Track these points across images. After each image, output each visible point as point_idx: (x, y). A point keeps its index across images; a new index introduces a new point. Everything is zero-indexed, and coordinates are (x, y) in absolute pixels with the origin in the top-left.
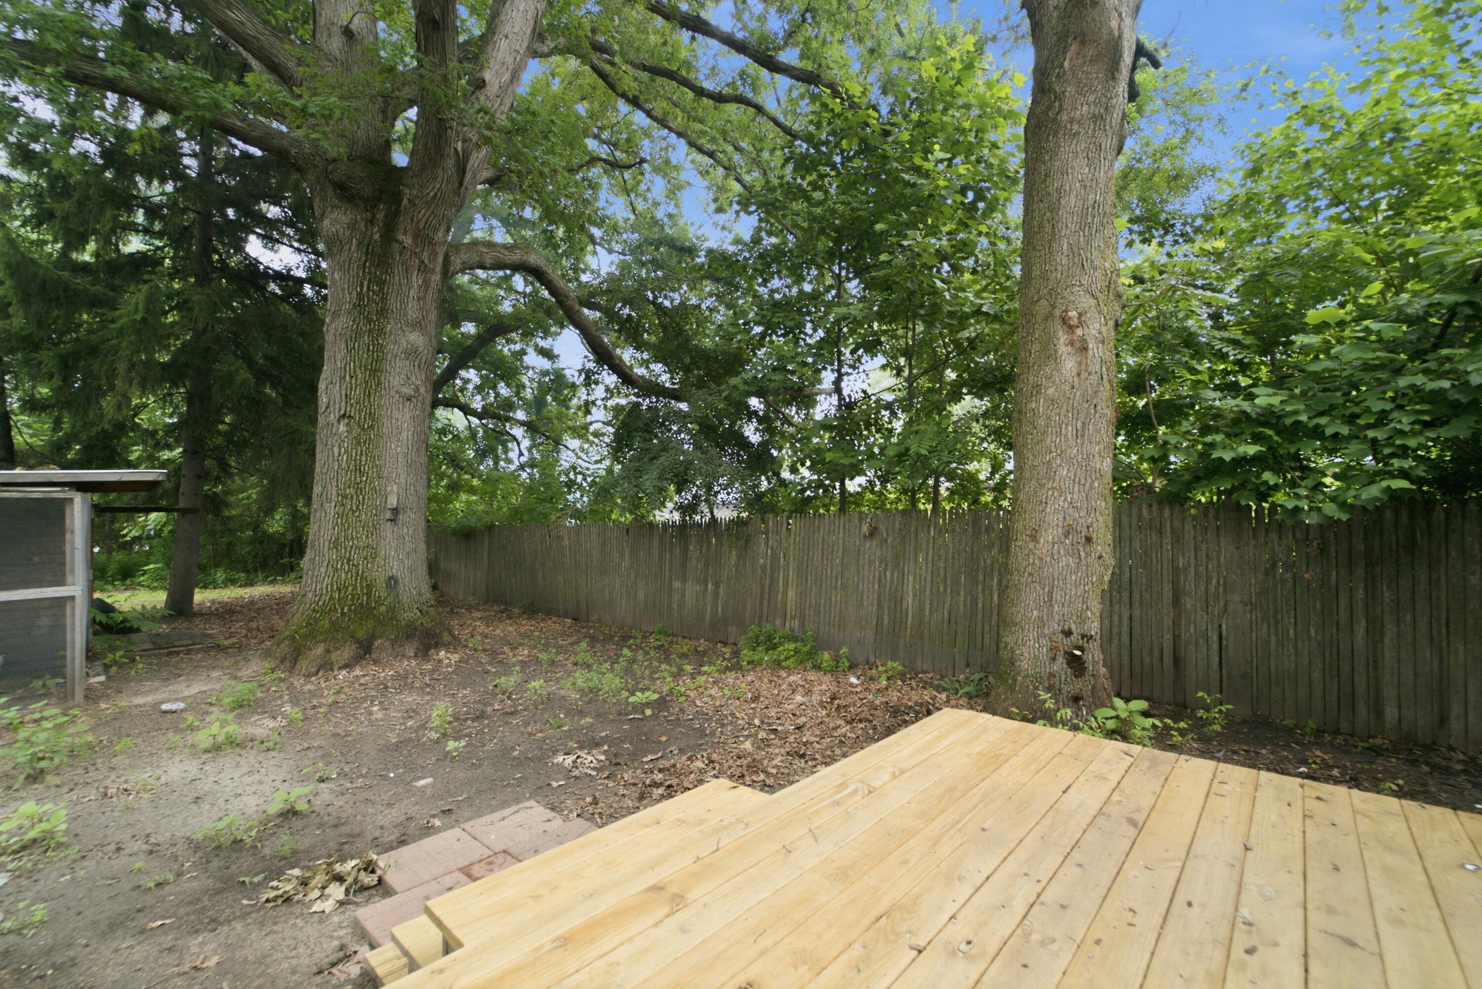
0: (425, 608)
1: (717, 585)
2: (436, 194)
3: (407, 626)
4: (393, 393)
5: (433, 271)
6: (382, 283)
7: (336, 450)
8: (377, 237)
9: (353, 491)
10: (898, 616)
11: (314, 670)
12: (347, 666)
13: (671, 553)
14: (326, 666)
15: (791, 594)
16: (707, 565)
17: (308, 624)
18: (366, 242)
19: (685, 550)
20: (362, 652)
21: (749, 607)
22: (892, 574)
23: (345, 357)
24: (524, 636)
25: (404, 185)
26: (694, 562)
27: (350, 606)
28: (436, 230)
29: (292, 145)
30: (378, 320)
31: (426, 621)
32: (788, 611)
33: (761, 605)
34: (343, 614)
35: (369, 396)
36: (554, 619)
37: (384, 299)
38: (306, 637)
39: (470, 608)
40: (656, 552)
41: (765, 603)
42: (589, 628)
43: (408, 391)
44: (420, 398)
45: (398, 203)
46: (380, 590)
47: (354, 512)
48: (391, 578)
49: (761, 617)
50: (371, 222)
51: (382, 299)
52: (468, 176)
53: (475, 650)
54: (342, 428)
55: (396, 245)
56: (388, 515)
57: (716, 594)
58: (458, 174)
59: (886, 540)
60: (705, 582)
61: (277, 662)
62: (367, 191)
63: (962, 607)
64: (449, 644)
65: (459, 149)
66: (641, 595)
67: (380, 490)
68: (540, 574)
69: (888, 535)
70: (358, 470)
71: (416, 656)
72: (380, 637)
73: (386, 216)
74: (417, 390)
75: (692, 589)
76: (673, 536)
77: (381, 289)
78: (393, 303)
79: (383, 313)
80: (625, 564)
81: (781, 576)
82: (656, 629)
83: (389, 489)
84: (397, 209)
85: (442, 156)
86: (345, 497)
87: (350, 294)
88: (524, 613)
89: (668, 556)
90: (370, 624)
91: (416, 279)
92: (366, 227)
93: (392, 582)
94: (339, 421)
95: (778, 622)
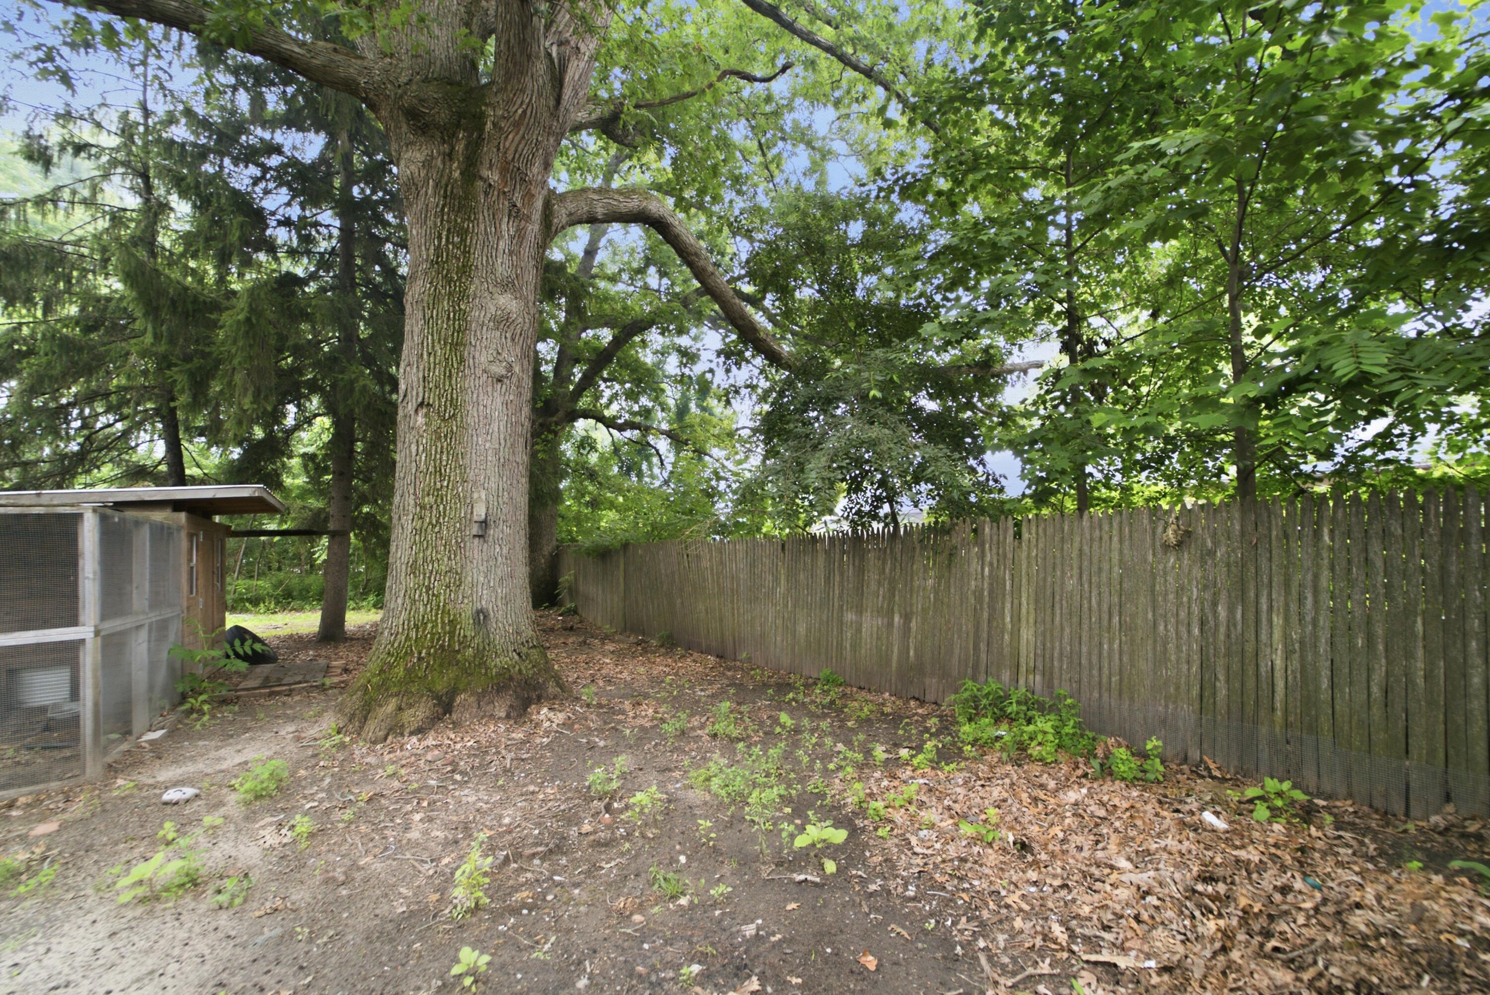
0: (524, 650)
1: (907, 617)
2: (525, 112)
3: (498, 674)
4: (479, 372)
5: (528, 218)
6: (463, 233)
7: (414, 448)
8: (457, 174)
9: (432, 499)
10: (1251, 683)
11: (381, 734)
12: (420, 731)
13: (842, 574)
14: (396, 729)
15: (1027, 634)
16: (892, 590)
17: (382, 671)
18: (443, 182)
19: (861, 571)
20: (440, 710)
21: (957, 651)
22: (1231, 611)
23: (422, 330)
24: (656, 681)
25: (487, 105)
26: (873, 586)
27: (429, 648)
28: (530, 163)
29: (360, 74)
30: (459, 279)
31: (525, 667)
32: (1023, 661)
33: (976, 647)
34: (420, 659)
35: (450, 376)
36: (696, 655)
37: (466, 253)
38: (379, 688)
39: (605, 638)
40: (821, 571)
41: (983, 646)
42: (735, 669)
43: (499, 369)
44: (514, 380)
45: (481, 129)
46: (467, 629)
47: (434, 526)
48: (478, 612)
49: (976, 667)
50: (450, 156)
51: (464, 252)
52: (567, 93)
53: (588, 706)
54: (420, 420)
55: (480, 183)
56: (475, 529)
57: (906, 630)
58: (553, 86)
59: (1212, 553)
60: (890, 613)
61: (346, 719)
62: (443, 115)
63: (1420, 681)
64: (555, 697)
65: (554, 54)
66: (802, 629)
67: (465, 497)
68: (679, 601)
69: (1216, 543)
70: (438, 471)
71: (508, 717)
72: (465, 690)
73: (467, 147)
74: (510, 368)
75: (870, 624)
76: (844, 552)
77: (463, 241)
78: (478, 258)
79: (465, 270)
80: (781, 589)
81: (1008, 605)
82: (822, 676)
83: (475, 496)
84: (480, 136)
85: (529, 57)
86: (423, 507)
87: (428, 250)
88: (662, 646)
89: (837, 578)
90: (452, 673)
91: (507, 228)
92: (444, 163)
93: (481, 617)
94: (416, 411)
95: (1006, 676)
